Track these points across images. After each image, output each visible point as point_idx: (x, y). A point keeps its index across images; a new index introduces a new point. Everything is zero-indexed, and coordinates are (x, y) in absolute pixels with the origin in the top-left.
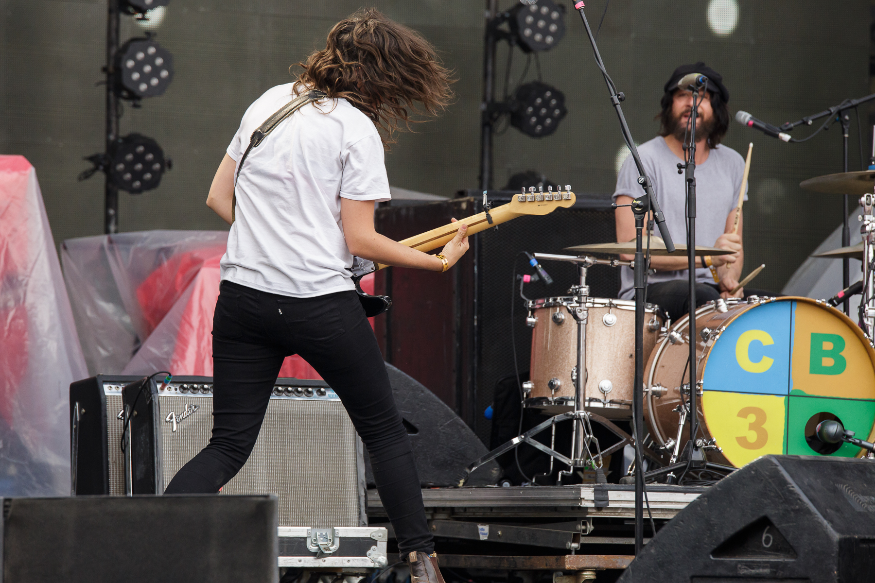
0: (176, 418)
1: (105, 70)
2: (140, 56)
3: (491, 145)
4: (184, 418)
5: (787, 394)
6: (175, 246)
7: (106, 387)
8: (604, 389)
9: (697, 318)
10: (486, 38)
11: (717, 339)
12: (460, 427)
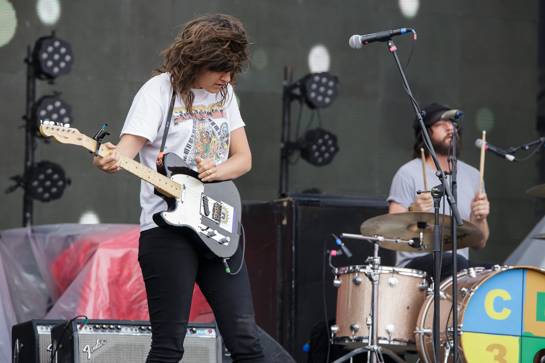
0: (90, 349)
1: (25, 118)
2: (50, 107)
3: (287, 171)
4: (96, 349)
5: (520, 335)
6: (79, 235)
7: (39, 328)
8: (390, 331)
9: (458, 279)
10: (284, 99)
11: (472, 296)
12: (286, 358)
